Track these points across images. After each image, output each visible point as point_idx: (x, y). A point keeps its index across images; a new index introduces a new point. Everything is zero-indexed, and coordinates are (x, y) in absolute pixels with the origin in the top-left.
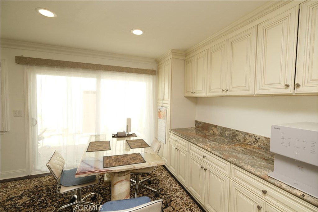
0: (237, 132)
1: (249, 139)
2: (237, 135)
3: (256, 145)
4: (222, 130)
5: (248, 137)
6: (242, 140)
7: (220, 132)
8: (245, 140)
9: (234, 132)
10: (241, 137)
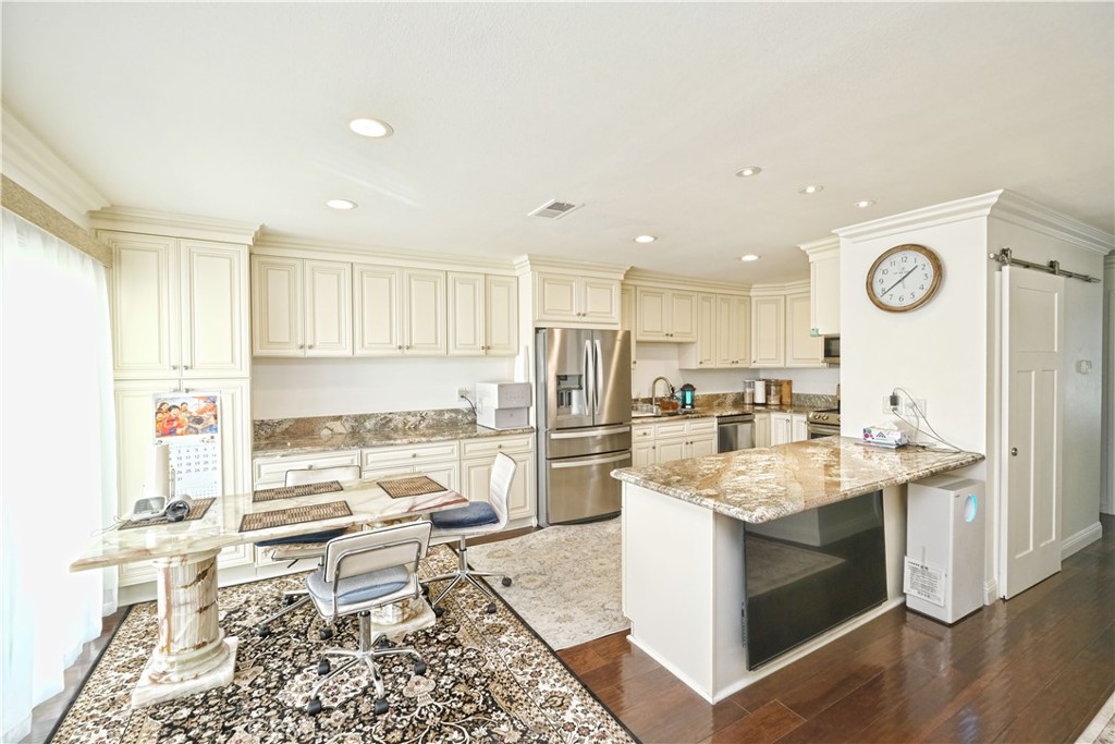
0: (390, 416)
1: (412, 420)
2: (390, 420)
3: (423, 425)
4: (356, 421)
5: (410, 418)
6: (400, 425)
7: (352, 427)
8: (405, 424)
9: (385, 417)
10: (398, 422)
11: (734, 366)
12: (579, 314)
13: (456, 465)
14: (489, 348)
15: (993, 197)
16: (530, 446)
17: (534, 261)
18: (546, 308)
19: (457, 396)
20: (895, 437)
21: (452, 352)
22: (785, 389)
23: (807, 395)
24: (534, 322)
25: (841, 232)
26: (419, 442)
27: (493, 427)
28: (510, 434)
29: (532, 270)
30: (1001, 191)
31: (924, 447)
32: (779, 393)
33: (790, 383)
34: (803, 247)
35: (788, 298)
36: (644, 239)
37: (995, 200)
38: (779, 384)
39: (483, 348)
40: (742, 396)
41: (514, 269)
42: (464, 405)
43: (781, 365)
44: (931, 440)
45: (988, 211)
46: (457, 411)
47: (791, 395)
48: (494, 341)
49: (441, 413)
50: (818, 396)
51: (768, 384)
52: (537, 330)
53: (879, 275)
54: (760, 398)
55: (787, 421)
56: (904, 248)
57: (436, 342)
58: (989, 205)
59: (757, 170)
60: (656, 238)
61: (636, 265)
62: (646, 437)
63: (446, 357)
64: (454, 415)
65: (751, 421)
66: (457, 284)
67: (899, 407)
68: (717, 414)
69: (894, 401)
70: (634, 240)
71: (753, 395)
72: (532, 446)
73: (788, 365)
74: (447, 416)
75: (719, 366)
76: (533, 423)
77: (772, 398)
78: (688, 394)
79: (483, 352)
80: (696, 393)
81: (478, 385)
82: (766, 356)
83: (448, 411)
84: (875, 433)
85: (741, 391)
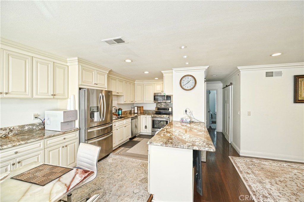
11: (132, 103)
12: (95, 84)
13: (42, 152)
14: (55, 95)
15: (206, 67)
16: (77, 136)
17: (80, 61)
18: (84, 80)
19: (33, 118)
20: (189, 120)
21: (35, 96)
22: (141, 109)
23: (147, 110)
24: (79, 85)
25: (174, 69)
26: (19, 145)
27: (60, 131)
28: (69, 132)
29: (78, 64)
30: (209, 66)
31: (193, 122)
32: (140, 110)
33: (143, 107)
34: (162, 72)
35: (144, 84)
36: (128, 61)
37: (207, 68)
38: (140, 107)
39: (52, 95)
40: (131, 111)
41: (67, 63)
42: (37, 121)
43: (142, 102)
44: (195, 120)
45: (205, 70)
46: (33, 125)
47: (143, 110)
48: (57, 92)
49: (23, 126)
50: (150, 110)
51: (138, 107)
52: (80, 89)
53: (182, 81)
54: (136, 112)
55: (146, 117)
56: (188, 75)
57: (25, 91)
58: (205, 69)
59: (185, 47)
60: (132, 61)
61: (112, 69)
62: (115, 126)
63: (32, 99)
64: (31, 127)
65: (137, 118)
66: (39, 64)
67: (187, 113)
68: (131, 117)
69: (186, 111)
70: (125, 61)
71: (134, 111)
72: (78, 136)
73: (144, 102)
74: (26, 128)
75: (128, 103)
76: (77, 126)
77: (139, 111)
78: (120, 111)
79: (52, 97)
80: (122, 111)
81: (46, 112)
82: (138, 100)
83: (27, 125)
84: (184, 119)
85: (130, 110)
